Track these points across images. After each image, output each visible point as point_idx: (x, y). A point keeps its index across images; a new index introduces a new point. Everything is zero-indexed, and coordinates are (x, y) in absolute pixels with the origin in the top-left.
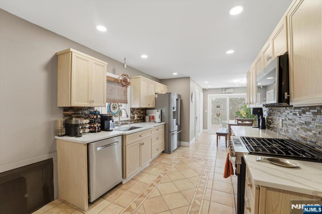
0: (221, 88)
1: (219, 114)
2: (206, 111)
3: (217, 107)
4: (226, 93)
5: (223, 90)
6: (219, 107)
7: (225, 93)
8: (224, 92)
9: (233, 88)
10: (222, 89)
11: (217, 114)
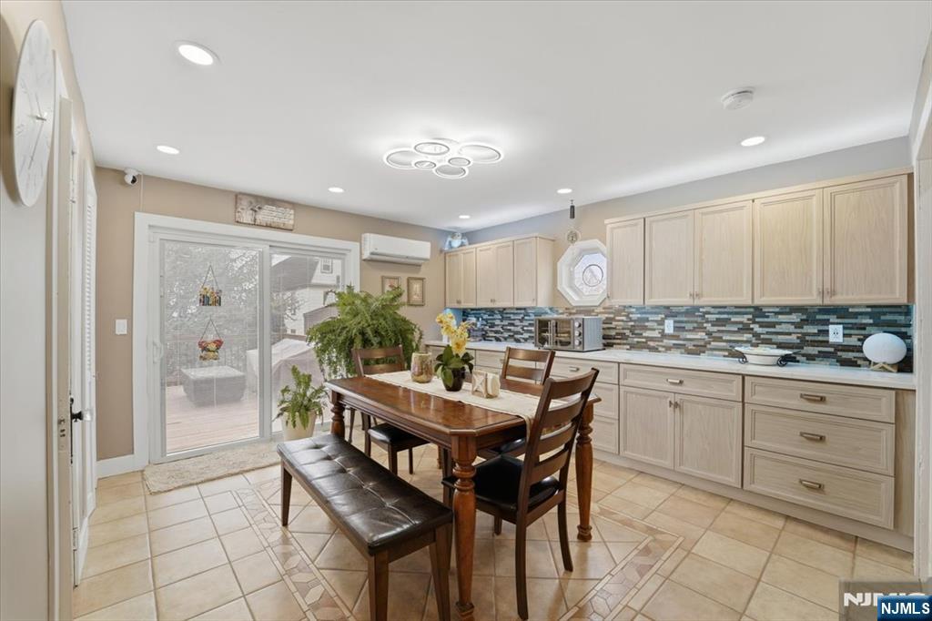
0: (231, 192)
1: (219, 344)
2: (121, 327)
3: (205, 301)
4: (260, 226)
5: (244, 203)
6: (218, 302)
7: (255, 224)
8: (247, 217)
9: (293, 205)
10: (238, 196)
11: (200, 345)
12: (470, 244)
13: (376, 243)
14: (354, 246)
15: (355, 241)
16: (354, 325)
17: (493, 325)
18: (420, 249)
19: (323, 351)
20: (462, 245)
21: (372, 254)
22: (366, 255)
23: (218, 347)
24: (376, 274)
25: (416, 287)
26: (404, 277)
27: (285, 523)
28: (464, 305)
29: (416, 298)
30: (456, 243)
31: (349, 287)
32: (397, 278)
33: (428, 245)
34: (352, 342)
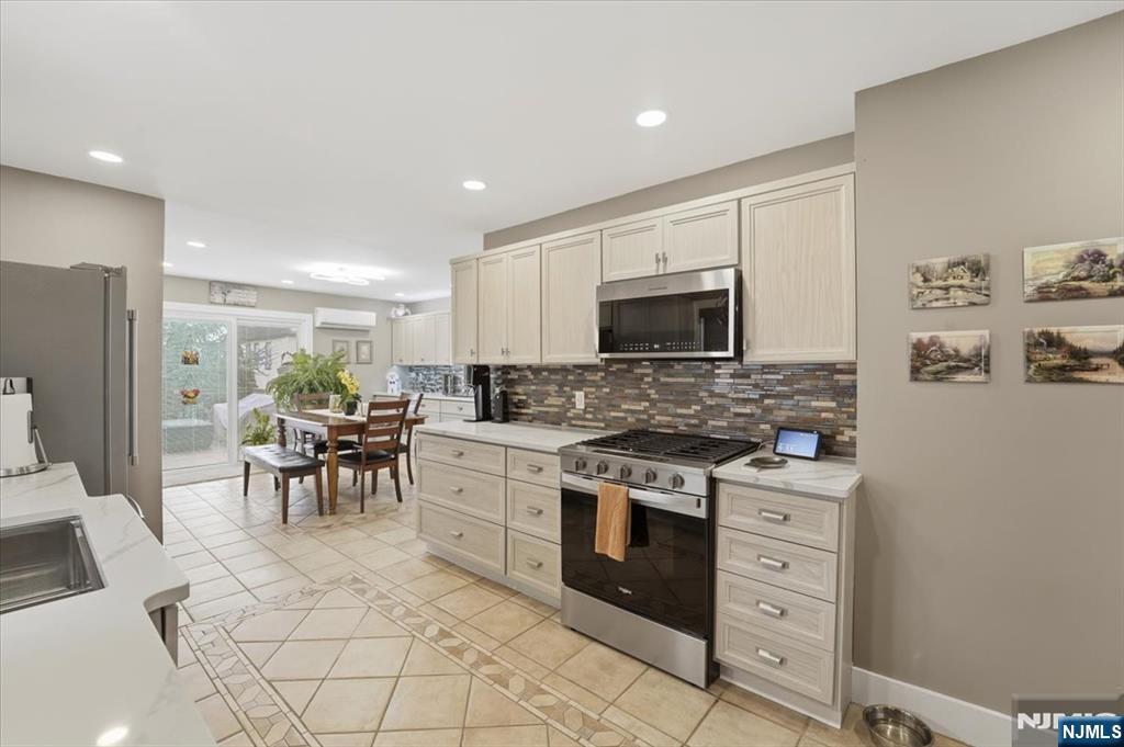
0: (205, 280)
1: (197, 392)
3: (186, 361)
4: (229, 304)
5: (217, 288)
6: (196, 362)
7: (225, 303)
8: (219, 298)
9: (256, 287)
10: (211, 283)
11: (182, 393)
12: (412, 313)
13: (326, 315)
14: (309, 317)
15: (309, 313)
16: (303, 378)
17: (429, 379)
18: (367, 318)
19: (280, 398)
20: (406, 314)
21: (323, 323)
22: (318, 324)
23: (196, 395)
24: (328, 339)
25: (365, 349)
26: (353, 340)
27: (246, 494)
28: (405, 363)
29: (364, 357)
30: (401, 312)
31: (302, 350)
32: (347, 342)
33: (374, 315)
34: (301, 391)
